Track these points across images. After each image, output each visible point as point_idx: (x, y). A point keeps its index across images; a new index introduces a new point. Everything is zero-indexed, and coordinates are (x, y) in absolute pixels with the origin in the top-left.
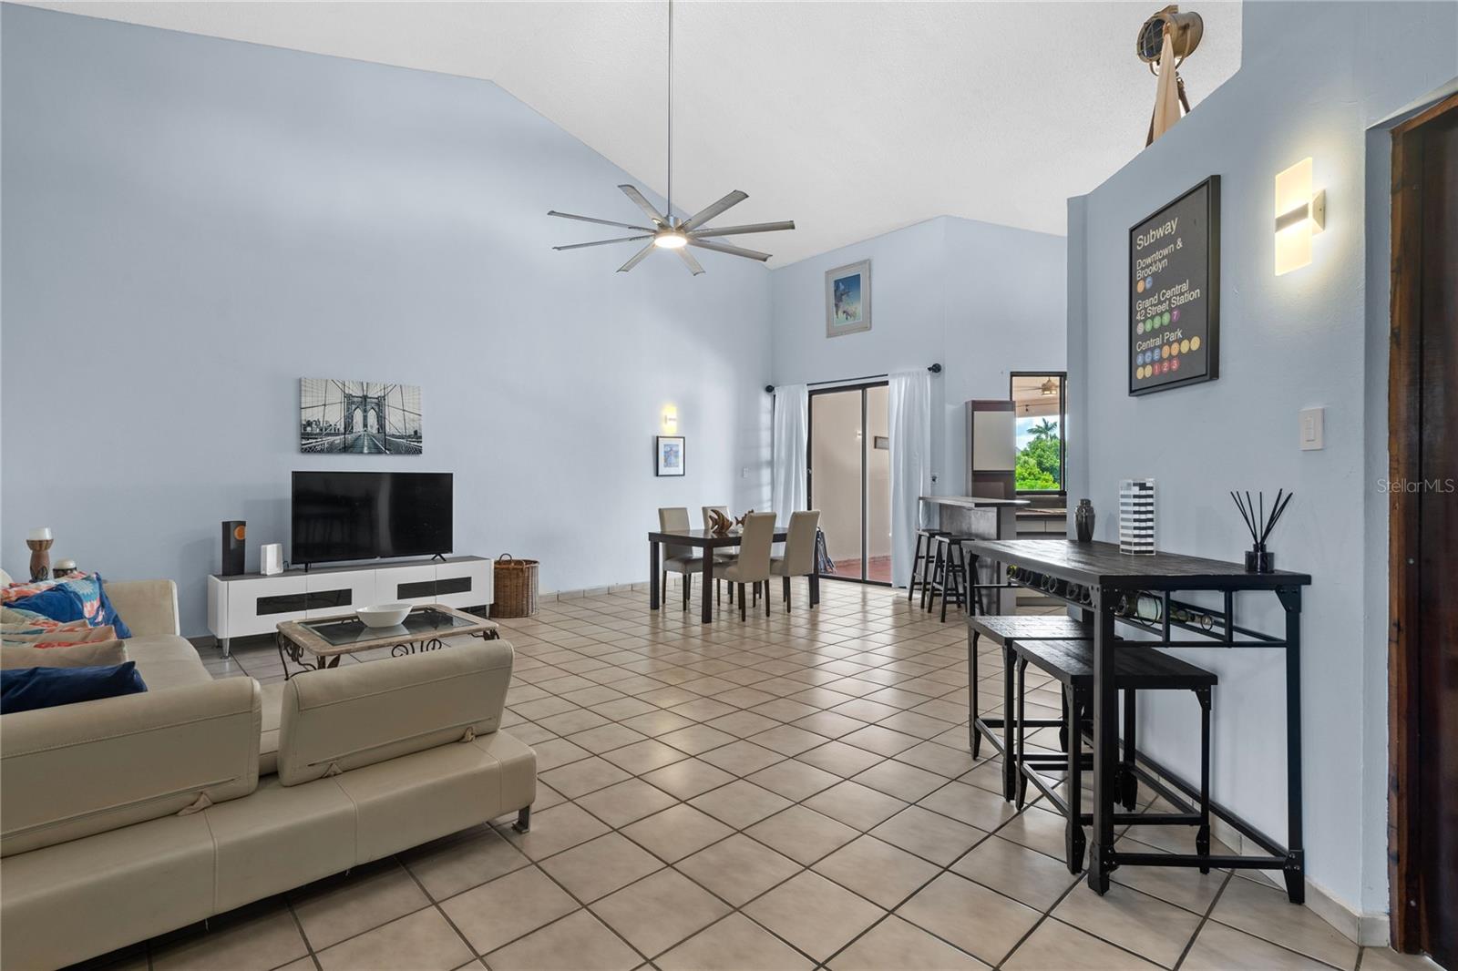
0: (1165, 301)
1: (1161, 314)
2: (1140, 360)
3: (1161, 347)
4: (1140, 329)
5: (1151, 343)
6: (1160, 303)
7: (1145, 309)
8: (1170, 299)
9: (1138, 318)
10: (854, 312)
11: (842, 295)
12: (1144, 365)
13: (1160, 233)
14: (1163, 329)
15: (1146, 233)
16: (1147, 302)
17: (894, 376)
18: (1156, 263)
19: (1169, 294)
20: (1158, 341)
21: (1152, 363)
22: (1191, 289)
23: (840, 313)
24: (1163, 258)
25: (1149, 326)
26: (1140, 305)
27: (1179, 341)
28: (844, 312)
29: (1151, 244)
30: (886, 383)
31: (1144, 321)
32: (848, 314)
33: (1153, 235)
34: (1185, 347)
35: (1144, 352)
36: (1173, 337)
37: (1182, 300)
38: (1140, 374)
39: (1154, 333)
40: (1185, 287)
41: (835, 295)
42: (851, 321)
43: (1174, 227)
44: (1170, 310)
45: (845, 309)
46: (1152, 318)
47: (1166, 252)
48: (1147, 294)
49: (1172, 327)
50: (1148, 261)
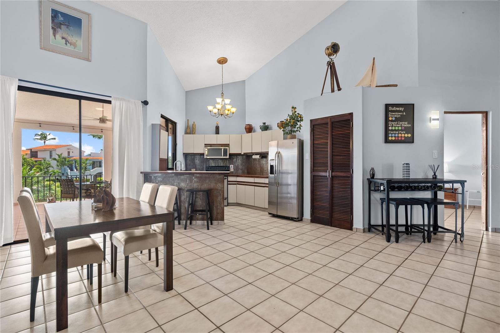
0: (400, 124)
1: (398, 127)
2: (390, 135)
3: (398, 134)
4: (390, 128)
5: (395, 132)
6: (397, 124)
7: (392, 124)
8: (401, 124)
9: (389, 125)
10: (75, 43)
11: (61, 24)
12: (392, 137)
13: (398, 109)
14: (398, 130)
15: (393, 107)
16: (393, 123)
17: (116, 99)
18: (396, 115)
19: (401, 123)
20: (397, 132)
21: (395, 137)
22: (408, 124)
23: (58, 36)
24: (399, 115)
25: (393, 128)
26: (390, 123)
27: (405, 134)
28: (63, 38)
29: (394, 110)
30: (109, 102)
31: (392, 127)
32: (67, 41)
33: (395, 109)
34: (406, 135)
35: (392, 134)
36: (402, 132)
37: (405, 126)
38: (390, 138)
39: (395, 130)
40: (406, 123)
41: (53, 21)
42: (69, 47)
43: (403, 110)
44: (401, 127)
45: (65, 36)
46: (395, 127)
47: (400, 114)
48: (392, 121)
49: (402, 130)
50: (394, 114)
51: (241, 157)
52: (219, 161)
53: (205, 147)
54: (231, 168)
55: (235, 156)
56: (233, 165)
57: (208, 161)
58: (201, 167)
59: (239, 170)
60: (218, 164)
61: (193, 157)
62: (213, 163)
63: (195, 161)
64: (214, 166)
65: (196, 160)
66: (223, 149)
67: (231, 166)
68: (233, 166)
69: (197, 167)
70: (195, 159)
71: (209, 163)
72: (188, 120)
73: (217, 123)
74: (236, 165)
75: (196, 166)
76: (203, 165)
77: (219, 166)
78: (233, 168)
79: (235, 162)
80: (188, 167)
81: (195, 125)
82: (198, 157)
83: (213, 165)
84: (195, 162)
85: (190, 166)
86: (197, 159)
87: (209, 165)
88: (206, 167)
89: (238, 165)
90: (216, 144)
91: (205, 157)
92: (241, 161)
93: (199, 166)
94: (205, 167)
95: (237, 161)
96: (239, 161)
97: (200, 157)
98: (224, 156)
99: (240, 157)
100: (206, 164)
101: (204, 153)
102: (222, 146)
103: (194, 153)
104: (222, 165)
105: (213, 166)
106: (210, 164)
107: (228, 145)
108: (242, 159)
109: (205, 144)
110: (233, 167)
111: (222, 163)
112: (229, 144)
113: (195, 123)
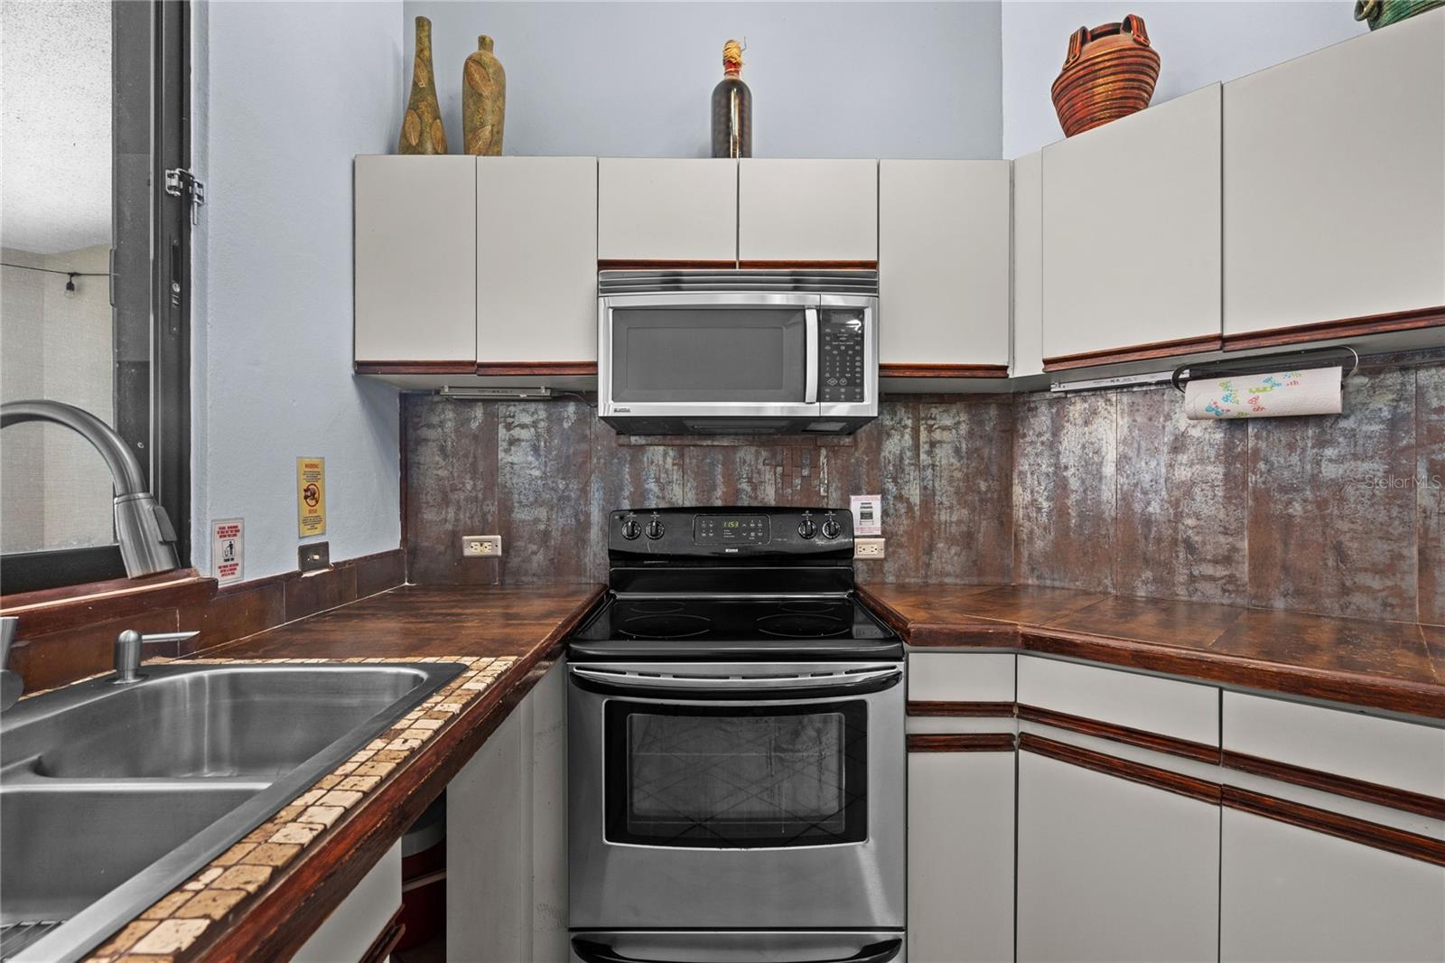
51: (963, 417)
52: (740, 454)
53: (605, 289)
54: (859, 526)
55: (901, 412)
56: (883, 493)
57: (635, 461)
58: (563, 520)
59: (941, 545)
60: (738, 492)
61: (479, 412)
62: (676, 476)
63: (501, 455)
64: (690, 500)
65: (513, 442)
66: (812, 317)
67: (856, 504)
68: (876, 503)
69: (521, 515)
70: (502, 432)
71: (638, 480)
72: (422, 24)
73: (734, 52)
74: (914, 495)
75: (506, 508)
76: (584, 491)
77: (745, 502)
78: (876, 525)
79: (900, 468)
80: (429, 515)
81: (500, 71)
82: (527, 419)
83: (683, 495)
84: (494, 469)
85: (446, 501)
86: (517, 432)
87: (642, 493)
88: (615, 517)
89: (928, 496)
90: (732, 265)
91: (607, 406)
92: (957, 451)
93: (538, 502)
94: (596, 516)
95: (923, 456)
96: (944, 455)
97: (549, 418)
98: (820, 398)
99: (948, 422)
100: (613, 492)
101: (595, 365)
102: (798, 285)
103: (483, 358)
104: (769, 496)
105: (680, 503)
106: (652, 486)
107: (862, 276)
108: (971, 434)
109: (603, 265)
110: (885, 513)
111: (768, 476)
112: (874, 265)
113: (498, 53)
